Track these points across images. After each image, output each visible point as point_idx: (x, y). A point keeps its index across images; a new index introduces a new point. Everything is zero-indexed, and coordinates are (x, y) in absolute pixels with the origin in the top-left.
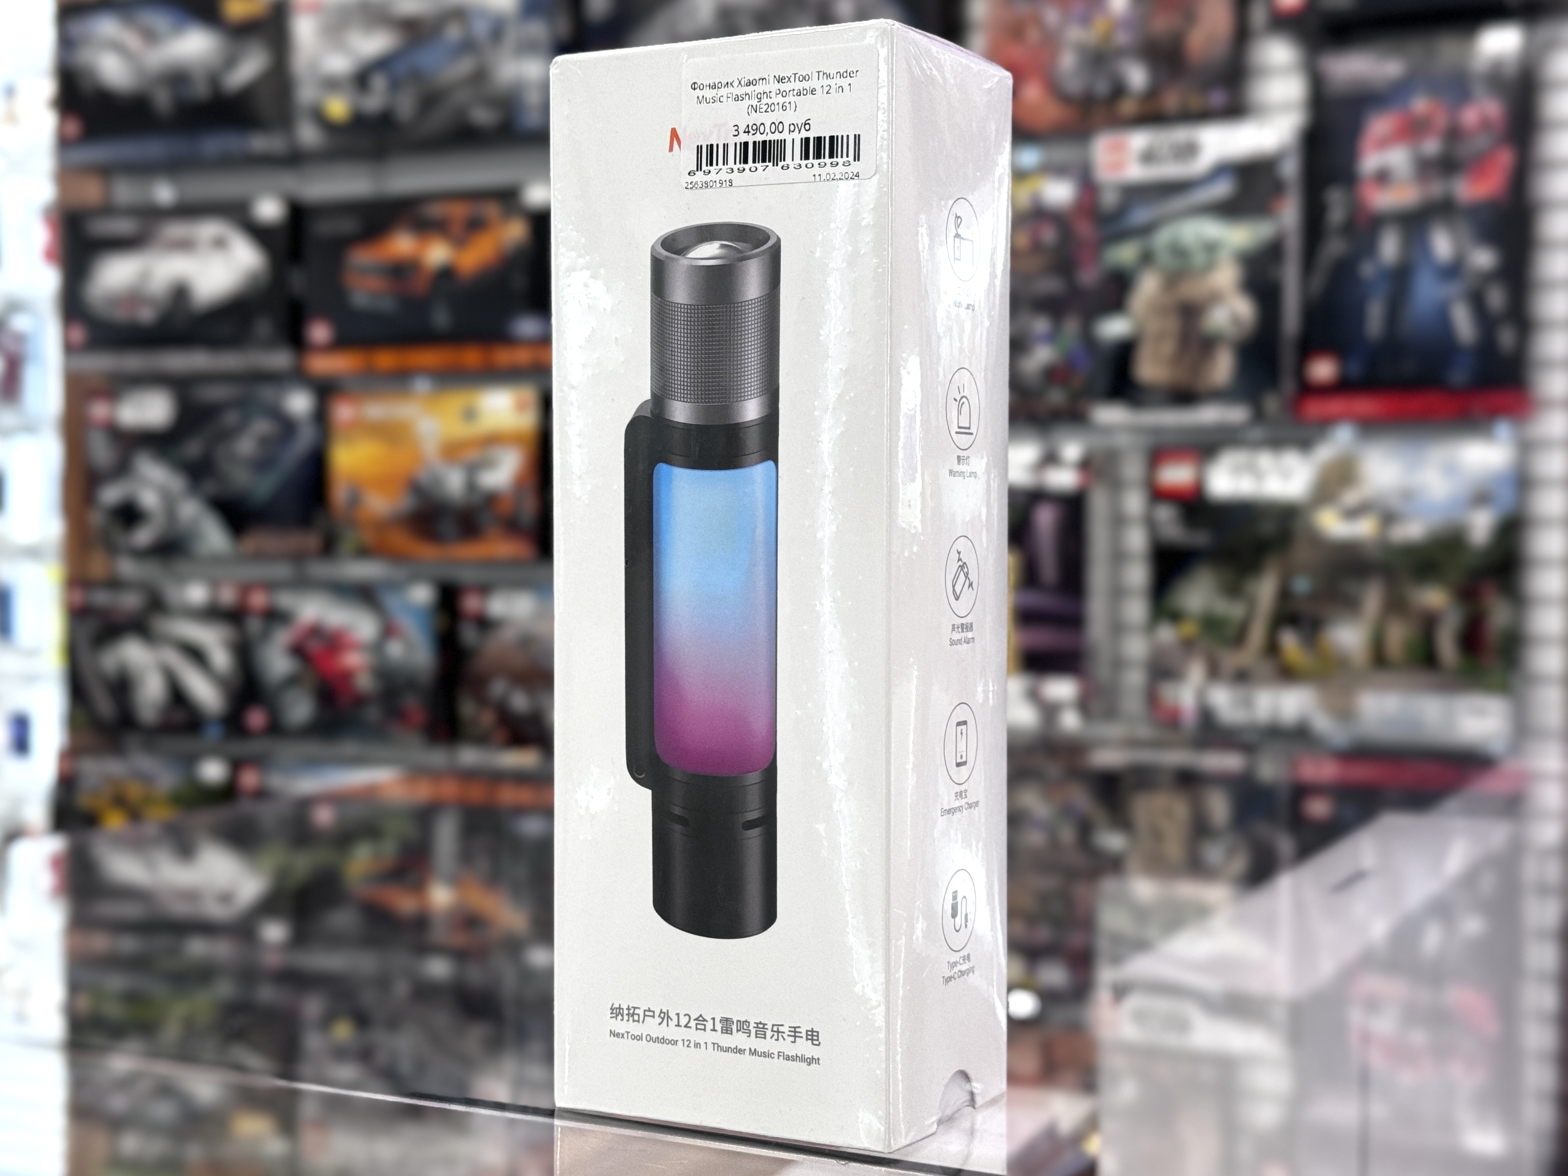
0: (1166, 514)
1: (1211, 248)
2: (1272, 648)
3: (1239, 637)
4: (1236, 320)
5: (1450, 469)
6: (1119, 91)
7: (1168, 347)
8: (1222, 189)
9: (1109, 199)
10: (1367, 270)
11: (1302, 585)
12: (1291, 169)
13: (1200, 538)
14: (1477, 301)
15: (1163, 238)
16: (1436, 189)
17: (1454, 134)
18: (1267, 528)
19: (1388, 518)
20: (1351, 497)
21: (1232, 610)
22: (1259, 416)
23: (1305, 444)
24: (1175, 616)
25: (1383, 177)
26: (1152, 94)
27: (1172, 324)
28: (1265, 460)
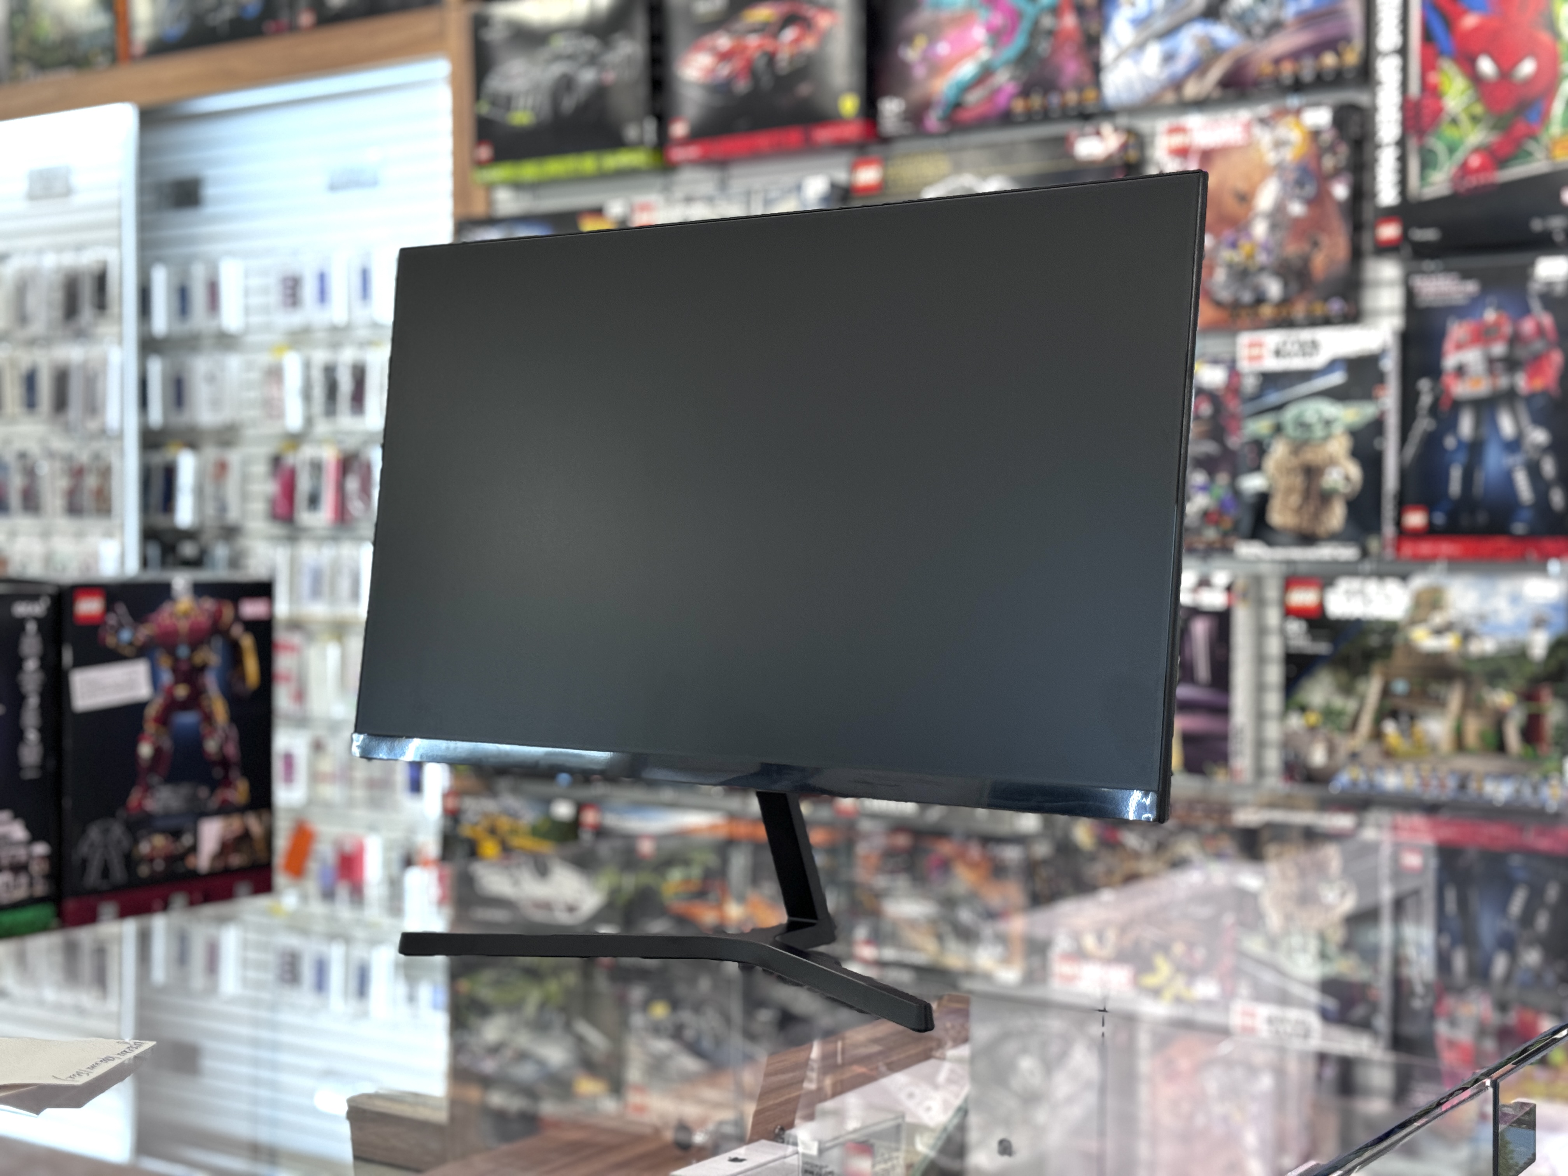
0: (1296, 627)
1: (1328, 423)
2: (1377, 735)
3: (1353, 727)
4: (1347, 478)
5: (1515, 599)
6: (1260, 300)
7: (1295, 500)
8: (1337, 378)
9: (1250, 384)
10: (1450, 442)
11: (1400, 686)
12: (1390, 365)
13: (1322, 648)
14: (1534, 470)
15: (1289, 415)
16: (1503, 382)
17: (1515, 340)
18: (1374, 641)
19: (1467, 636)
20: (1438, 619)
21: (1347, 705)
22: (1365, 553)
23: (1404, 577)
24: (1303, 709)
25: (1461, 371)
26: (1285, 301)
27: (1298, 481)
28: (1372, 587)
